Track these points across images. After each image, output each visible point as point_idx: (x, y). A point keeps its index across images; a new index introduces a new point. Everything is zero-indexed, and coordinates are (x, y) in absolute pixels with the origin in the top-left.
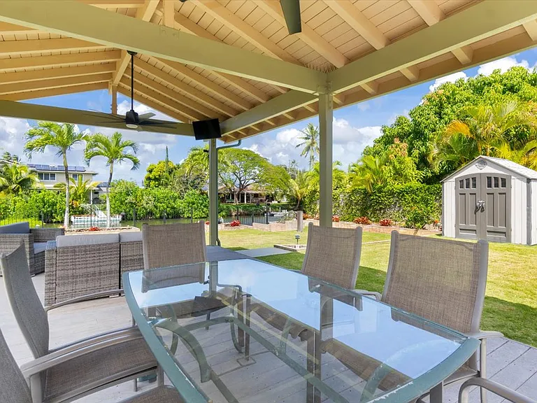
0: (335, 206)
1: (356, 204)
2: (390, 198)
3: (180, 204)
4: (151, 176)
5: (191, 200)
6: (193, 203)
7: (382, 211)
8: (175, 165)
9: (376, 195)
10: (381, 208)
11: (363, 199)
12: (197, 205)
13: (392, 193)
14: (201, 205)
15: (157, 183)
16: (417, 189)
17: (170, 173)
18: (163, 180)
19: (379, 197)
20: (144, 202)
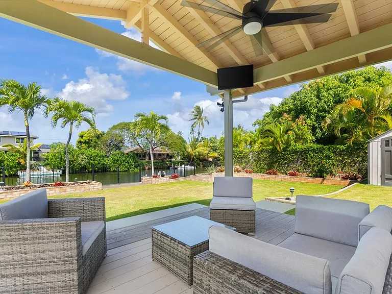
0: (245, 162)
1: (264, 160)
2: (293, 156)
3: (107, 161)
4: (82, 140)
5: (116, 158)
6: (118, 160)
7: (286, 165)
8: (100, 132)
9: (282, 153)
10: (286, 163)
11: (270, 156)
12: (121, 162)
13: (295, 152)
14: (124, 161)
15: (87, 145)
16: (317, 149)
17: (98, 138)
18: (92, 144)
19: (284, 155)
20: (79, 160)
